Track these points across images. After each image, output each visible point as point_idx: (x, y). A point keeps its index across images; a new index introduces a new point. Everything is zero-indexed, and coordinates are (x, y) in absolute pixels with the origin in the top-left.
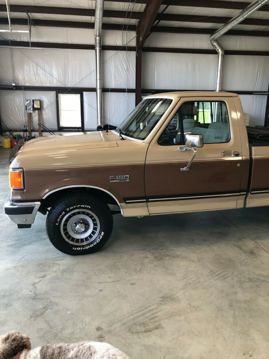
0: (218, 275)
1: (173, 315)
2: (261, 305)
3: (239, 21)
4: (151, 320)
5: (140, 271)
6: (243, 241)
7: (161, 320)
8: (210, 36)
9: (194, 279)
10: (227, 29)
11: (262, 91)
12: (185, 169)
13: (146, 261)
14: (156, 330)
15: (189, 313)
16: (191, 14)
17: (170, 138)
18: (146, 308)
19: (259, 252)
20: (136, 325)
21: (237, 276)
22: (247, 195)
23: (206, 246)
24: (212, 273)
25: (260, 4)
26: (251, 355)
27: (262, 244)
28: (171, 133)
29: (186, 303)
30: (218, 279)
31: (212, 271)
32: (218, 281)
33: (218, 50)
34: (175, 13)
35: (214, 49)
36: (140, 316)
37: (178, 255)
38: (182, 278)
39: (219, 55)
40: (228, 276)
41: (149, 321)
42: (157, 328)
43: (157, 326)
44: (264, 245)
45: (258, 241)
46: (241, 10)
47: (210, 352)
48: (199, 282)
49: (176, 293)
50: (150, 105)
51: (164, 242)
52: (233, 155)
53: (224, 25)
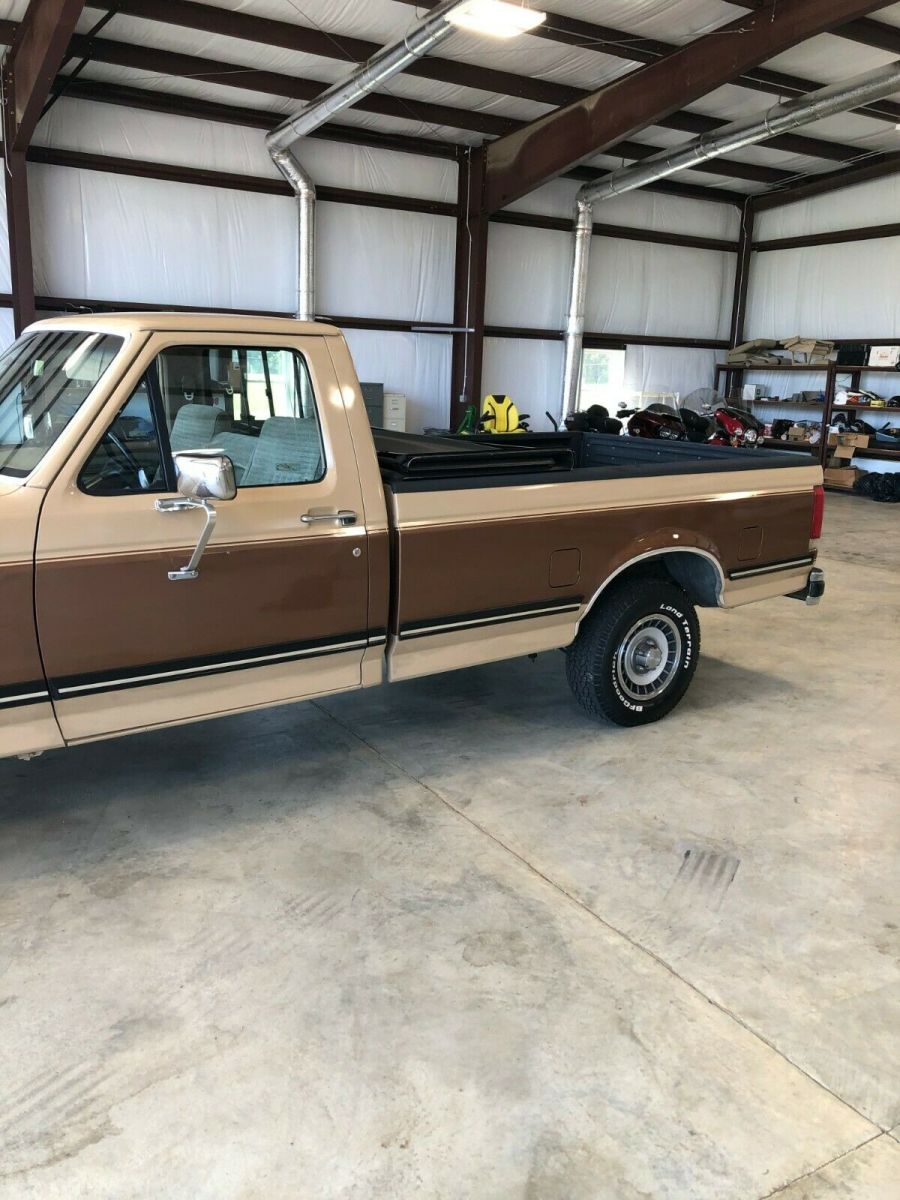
0: (308, 911)
1: (155, 1077)
2: (438, 978)
3: (351, 98)
4: (72, 1115)
5: (35, 947)
6: (387, 789)
7: (110, 1107)
8: (268, 136)
9: (231, 939)
10: (317, 118)
11: (435, 321)
12: (182, 573)
13: (61, 907)
14: (91, 1146)
15: (210, 1057)
16: (197, 54)
17: (126, 468)
18: (56, 1077)
19: (434, 817)
20: (15, 1146)
21: (369, 903)
22: (389, 643)
23: (274, 823)
24: (291, 906)
25: (408, 52)
26: (404, 1143)
27: (442, 789)
28: (128, 451)
29: (203, 1023)
30: (309, 924)
31: (289, 903)
32: (309, 929)
33: (296, 183)
34: (139, 43)
35: (282, 179)
36: (31, 1111)
37: (177, 866)
38: (191, 943)
39: (299, 199)
40: (342, 909)
41: (66, 1123)
42: (95, 1138)
43: (95, 1132)
44: (449, 792)
45: (432, 782)
46: (355, 65)
47: (278, 1167)
48: (248, 946)
49: (169, 999)
50: (51, 353)
51: (128, 832)
52: (337, 522)
53: (307, 106)
